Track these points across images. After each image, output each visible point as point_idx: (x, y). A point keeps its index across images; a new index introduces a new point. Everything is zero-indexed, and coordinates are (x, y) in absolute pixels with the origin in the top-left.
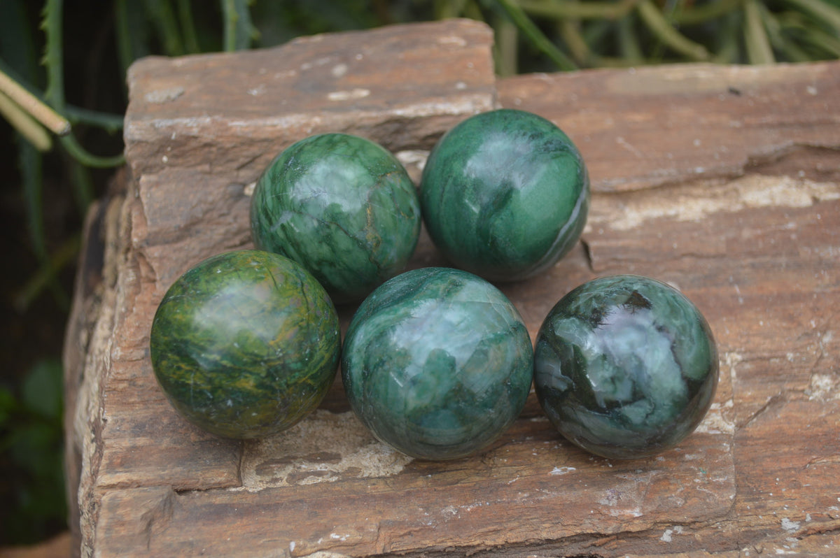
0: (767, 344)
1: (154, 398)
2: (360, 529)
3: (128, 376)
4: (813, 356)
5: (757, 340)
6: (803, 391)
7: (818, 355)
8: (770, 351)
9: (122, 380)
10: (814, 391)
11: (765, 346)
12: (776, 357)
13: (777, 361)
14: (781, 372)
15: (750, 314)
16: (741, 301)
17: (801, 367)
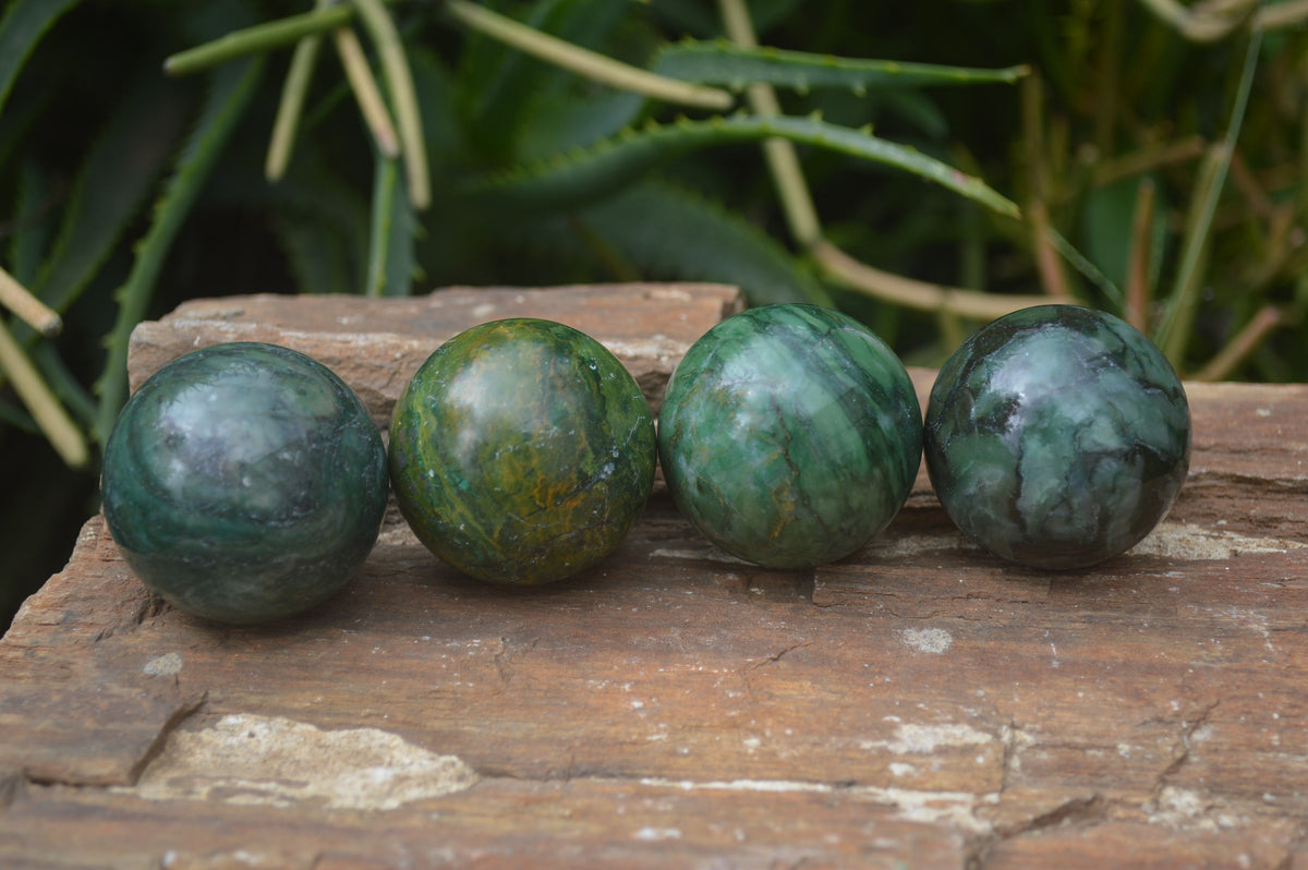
0: (1085, 724)
1: (54, 674)
2: (286, 854)
3: (26, 641)
4: (1166, 754)
5: (1067, 716)
6: (1138, 805)
7: (1179, 754)
8: (1088, 735)
9: (15, 646)
10: (1163, 810)
11: (1078, 727)
12: (1098, 748)
13: (1100, 754)
14: (1103, 772)
15: (1064, 682)
16: (1055, 664)
17: (1142, 769)
